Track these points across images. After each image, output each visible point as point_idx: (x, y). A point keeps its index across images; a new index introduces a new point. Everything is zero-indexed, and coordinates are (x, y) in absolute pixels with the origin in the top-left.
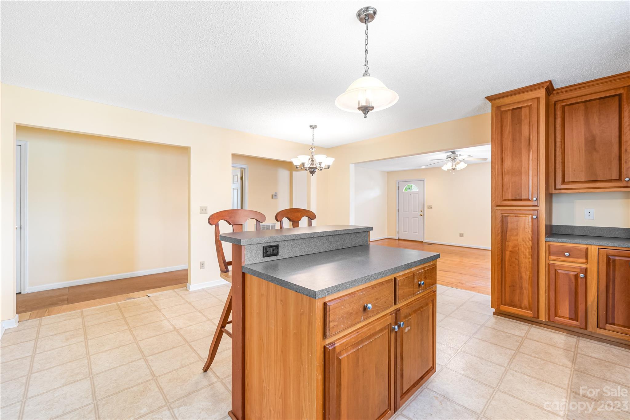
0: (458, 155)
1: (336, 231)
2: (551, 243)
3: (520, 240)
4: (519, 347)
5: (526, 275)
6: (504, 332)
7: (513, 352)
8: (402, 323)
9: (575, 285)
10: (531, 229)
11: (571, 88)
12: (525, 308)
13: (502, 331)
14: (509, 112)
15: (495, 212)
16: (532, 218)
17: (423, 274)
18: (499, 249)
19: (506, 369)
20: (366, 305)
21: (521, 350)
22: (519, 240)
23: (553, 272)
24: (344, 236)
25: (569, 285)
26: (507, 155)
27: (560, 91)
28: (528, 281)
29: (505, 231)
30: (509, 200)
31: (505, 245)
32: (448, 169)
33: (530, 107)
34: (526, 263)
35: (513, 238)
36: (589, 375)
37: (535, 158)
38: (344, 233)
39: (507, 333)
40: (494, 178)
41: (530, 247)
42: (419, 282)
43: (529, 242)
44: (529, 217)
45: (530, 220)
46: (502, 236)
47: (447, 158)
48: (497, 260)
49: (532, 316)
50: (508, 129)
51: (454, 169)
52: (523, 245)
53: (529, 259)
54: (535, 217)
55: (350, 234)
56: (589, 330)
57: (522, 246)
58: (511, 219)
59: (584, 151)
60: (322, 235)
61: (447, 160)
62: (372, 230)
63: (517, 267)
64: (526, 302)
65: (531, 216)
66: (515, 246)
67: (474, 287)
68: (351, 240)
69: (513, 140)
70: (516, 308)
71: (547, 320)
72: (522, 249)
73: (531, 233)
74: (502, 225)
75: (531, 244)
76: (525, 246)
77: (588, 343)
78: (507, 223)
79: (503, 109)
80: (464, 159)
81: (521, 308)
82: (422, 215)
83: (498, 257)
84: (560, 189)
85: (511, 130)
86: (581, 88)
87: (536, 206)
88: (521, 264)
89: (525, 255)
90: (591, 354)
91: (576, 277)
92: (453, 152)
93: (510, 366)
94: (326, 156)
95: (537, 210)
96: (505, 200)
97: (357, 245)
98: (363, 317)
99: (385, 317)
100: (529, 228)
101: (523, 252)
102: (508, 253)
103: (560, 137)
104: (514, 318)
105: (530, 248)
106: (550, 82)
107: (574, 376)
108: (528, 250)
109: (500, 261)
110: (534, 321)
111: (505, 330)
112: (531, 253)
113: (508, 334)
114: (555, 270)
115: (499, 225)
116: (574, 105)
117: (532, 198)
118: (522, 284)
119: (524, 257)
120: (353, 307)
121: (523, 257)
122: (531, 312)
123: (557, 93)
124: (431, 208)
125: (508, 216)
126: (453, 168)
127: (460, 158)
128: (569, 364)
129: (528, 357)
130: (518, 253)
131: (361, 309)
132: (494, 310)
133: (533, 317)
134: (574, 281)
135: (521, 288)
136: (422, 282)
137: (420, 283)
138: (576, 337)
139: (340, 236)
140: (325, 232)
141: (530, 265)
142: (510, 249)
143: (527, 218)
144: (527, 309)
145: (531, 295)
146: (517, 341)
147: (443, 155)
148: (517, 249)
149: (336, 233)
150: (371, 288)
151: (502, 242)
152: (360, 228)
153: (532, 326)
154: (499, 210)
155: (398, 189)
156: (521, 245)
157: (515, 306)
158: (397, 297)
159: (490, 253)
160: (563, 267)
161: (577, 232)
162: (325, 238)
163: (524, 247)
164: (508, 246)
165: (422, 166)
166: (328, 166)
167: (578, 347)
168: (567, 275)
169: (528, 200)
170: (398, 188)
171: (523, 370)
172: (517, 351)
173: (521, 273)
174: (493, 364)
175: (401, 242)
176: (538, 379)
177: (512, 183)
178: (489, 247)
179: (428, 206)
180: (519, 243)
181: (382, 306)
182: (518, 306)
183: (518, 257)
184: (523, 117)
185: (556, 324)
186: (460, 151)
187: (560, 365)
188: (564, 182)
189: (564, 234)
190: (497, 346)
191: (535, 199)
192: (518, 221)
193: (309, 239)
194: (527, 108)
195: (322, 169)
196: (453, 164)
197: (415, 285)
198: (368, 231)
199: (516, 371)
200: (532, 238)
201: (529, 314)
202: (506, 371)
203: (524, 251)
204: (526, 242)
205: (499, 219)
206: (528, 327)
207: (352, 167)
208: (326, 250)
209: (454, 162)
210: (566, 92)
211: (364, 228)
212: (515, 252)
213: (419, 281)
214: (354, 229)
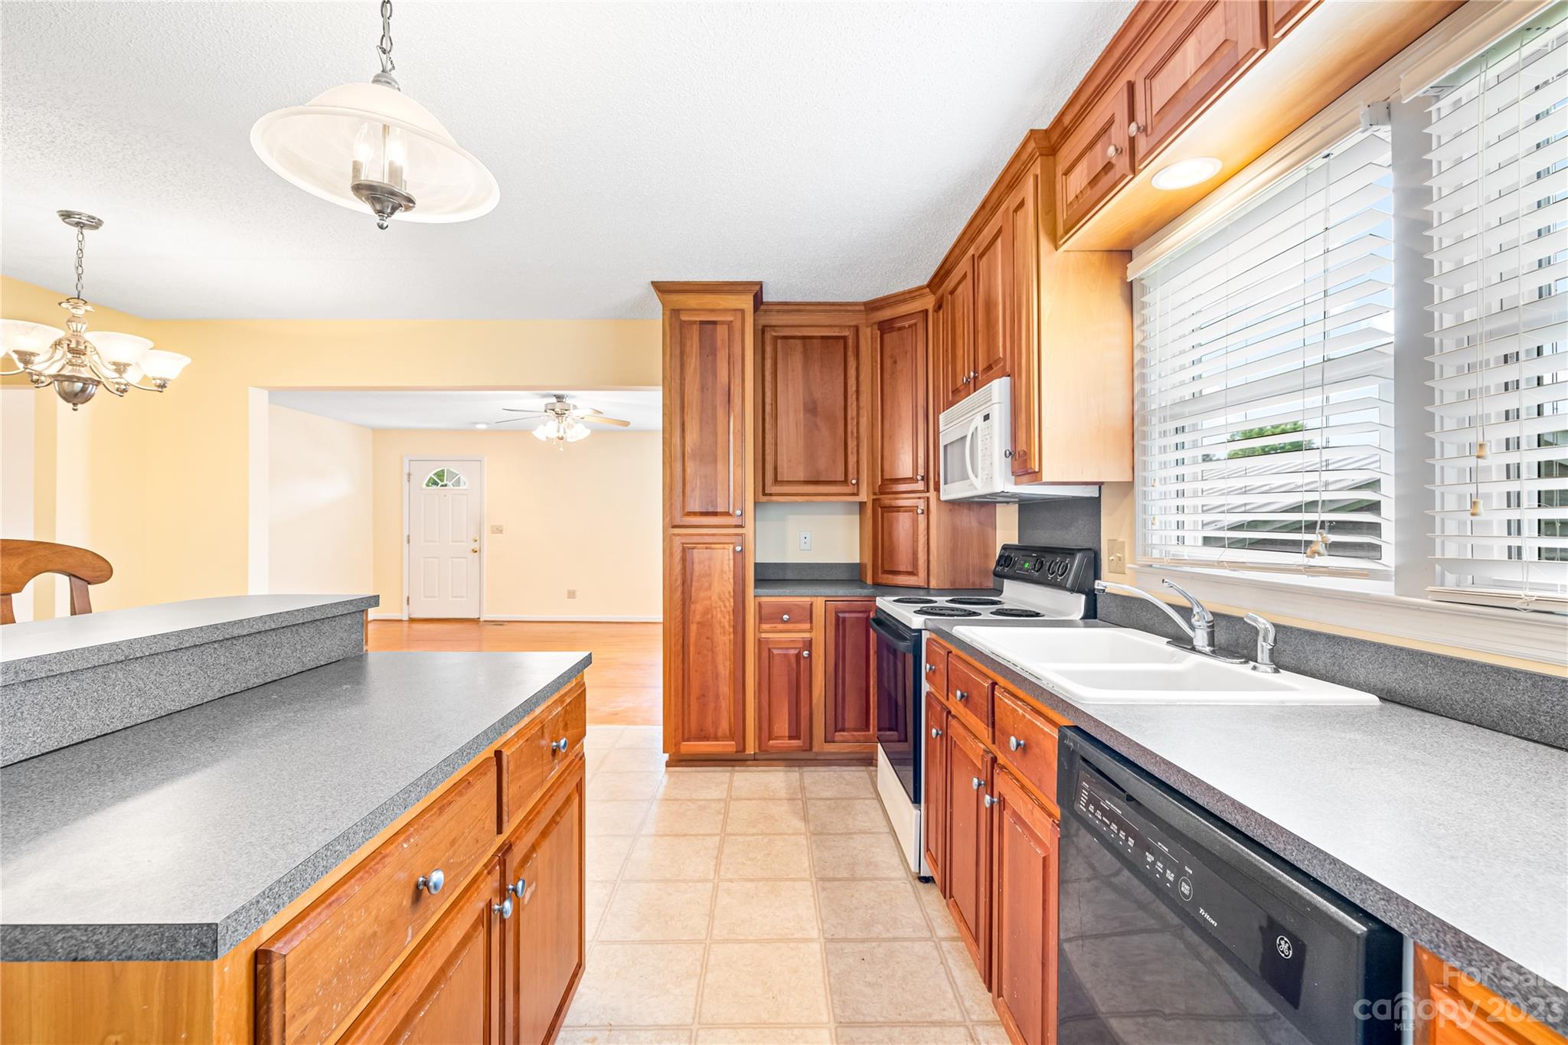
0: (572, 406)
1: (241, 621)
2: (764, 599)
3: (715, 597)
4: (725, 823)
5: (724, 668)
6: (691, 800)
7: (717, 839)
8: (520, 884)
9: (797, 673)
10: (732, 573)
11: (786, 307)
12: (724, 738)
13: (689, 800)
14: (695, 326)
15: (671, 541)
16: (734, 550)
17: (561, 719)
18: (678, 620)
19: (714, 883)
20: (421, 879)
21: (729, 830)
22: (713, 598)
23: (765, 654)
24: (271, 639)
25: (789, 674)
26: (692, 418)
27: (770, 307)
28: (728, 680)
29: (689, 581)
30: (695, 514)
31: (689, 611)
32: (547, 438)
33: (729, 324)
34: (725, 644)
35: (702, 594)
36: (830, 834)
37: (738, 431)
38: (273, 627)
39: (698, 800)
40: (668, 465)
41: (731, 610)
42: (554, 744)
43: (729, 601)
44: (728, 549)
45: (731, 556)
46: (683, 592)
47: (546, 411)
48: (675, 645)
49: (735, 750)
50: (693, 363)
51: (562, 439)
52: (720, 607)
53: (729, 634)
54: (739, 548)
55: (296, 627)
56: (814, 750)
57: (719, 609)
58: (698, 555)
59: (802, 426)
60: (173, 644)
61: (546, 414)
62: (377, 604)
63: (710, 654)
64: (724, 726)
65: (731, 546)
66: (707, 611)
67: (617, 714)
68: (299, 647)
69: (703, 388)
70: (708, 740)
71: (757, 751)
72: (719, 615)
73: (732, 581)
74: (684, 568)
75: (732, 604)
76: (723, 609)
77: (815, 774)
78: (693, 564)
79: (685, 318)
80: (583, 418)
81: (716, 739)
82: (476, 552)
83: (677, 638)
84: (771, 495)
85: (698, 363)
86: (799, 311)
87: (741, 526)
88: (716, 647)
89: (724, 627)
90: (822, 794)
91: (798, 656)
92: (559, 398)
93: (719, 876)
94: (151, 344)
95: (741, 535)
96: (690, 514)
97: (322, 663)
98: (413, 928)
99: (473, 889)
100: (730, 571)
101: (720, 622)
102: (694, 628)
103: (770, 397)
104: (705, 763)
105: (731, 613)
106: (760, 284)
107: (814, 846)
108: (727, 617)
109: (679, 647)
110: (735, 760)
111: (694, 796)
112: (732, 623)
113: (700, 803)
114: (769, 650)
115: (678, 568)
116: (790, 341)
117: (734, 511)
118: (718, 687)
119: (722, 631)
120: (379, 910)
121: (721, 633)
122: (733, 743)
123: (766, 311)
124: (501, 532)
125: (693, 548)
126: (561, 436)
127: (574, 413)
128: (800, 825)
129: (740, 839)
130: (711, 625)
131: (405, 903)
132: (666, 756)
133: (737, 752)
134: (794, 666)
135: (717, 697)
136: (562, 742)
137: (558, 746)
138: (797, 769)
139: (257, 640)
140: (190, 631)
141: (732, 647)
142: (698, 618)
143: (726, 550)
144: (726, 737)
145: (732, 709)
146: (719, 813)
147: (535, 402)
148: (710, 616)
149: (236, 632)
150: (435, 813)
151: (684, 605)
152: (335, 604)
153: (734, 770)
154: (678, 535)
155: (409, 481)
156: (716, 608)
157: (706, 738)
158: (505, 808)
159: (660, 628)
160: (780, 642)
161: (790, 575)
162: (185, 656)
163: (721, 611)
164: (694, 612)
165: (477, 423)
166: (159, 382)
167: (804, 788)
168: (786, 656)
169: (727, 514)
170: (409, 478)
171: (741, 873)
172: (723, 835)
173: (716, 667)
174: (690, 884)
175: (417, 626)
176: (767, 880)
177: (700, 478)
178: (659, 617)
179: (492, 526)
180: (714, 605)
181: (469, 857)
182: (712, 736)
183: (712, 631)
184: (719, 344)
185: (771, 754)
186: (573, 397)
187: (790, 834)
188: (776, 481)
189: (772, 578)
190: (688, 837)
191: (738, 512)
192: (710, 559)
193: (100, 670)
194: (725, 327)
195: (125, 391)
196: (559, 427)
197: (544, 757)
198: (363, 611)
199: (731, 881)
200: (734, 591)
201: (728, 747)
202: (716, 888)
203: (722, 620)
204: (724, 601)
205: (678, 556)
206: (728, 775)
207: (258, 400)
208: (193, 701)
209: (562, 421)
210: (778, 311)
211: (350, 602)
212: (706, 625)
213: (552, 742)
214: (312, 609)
